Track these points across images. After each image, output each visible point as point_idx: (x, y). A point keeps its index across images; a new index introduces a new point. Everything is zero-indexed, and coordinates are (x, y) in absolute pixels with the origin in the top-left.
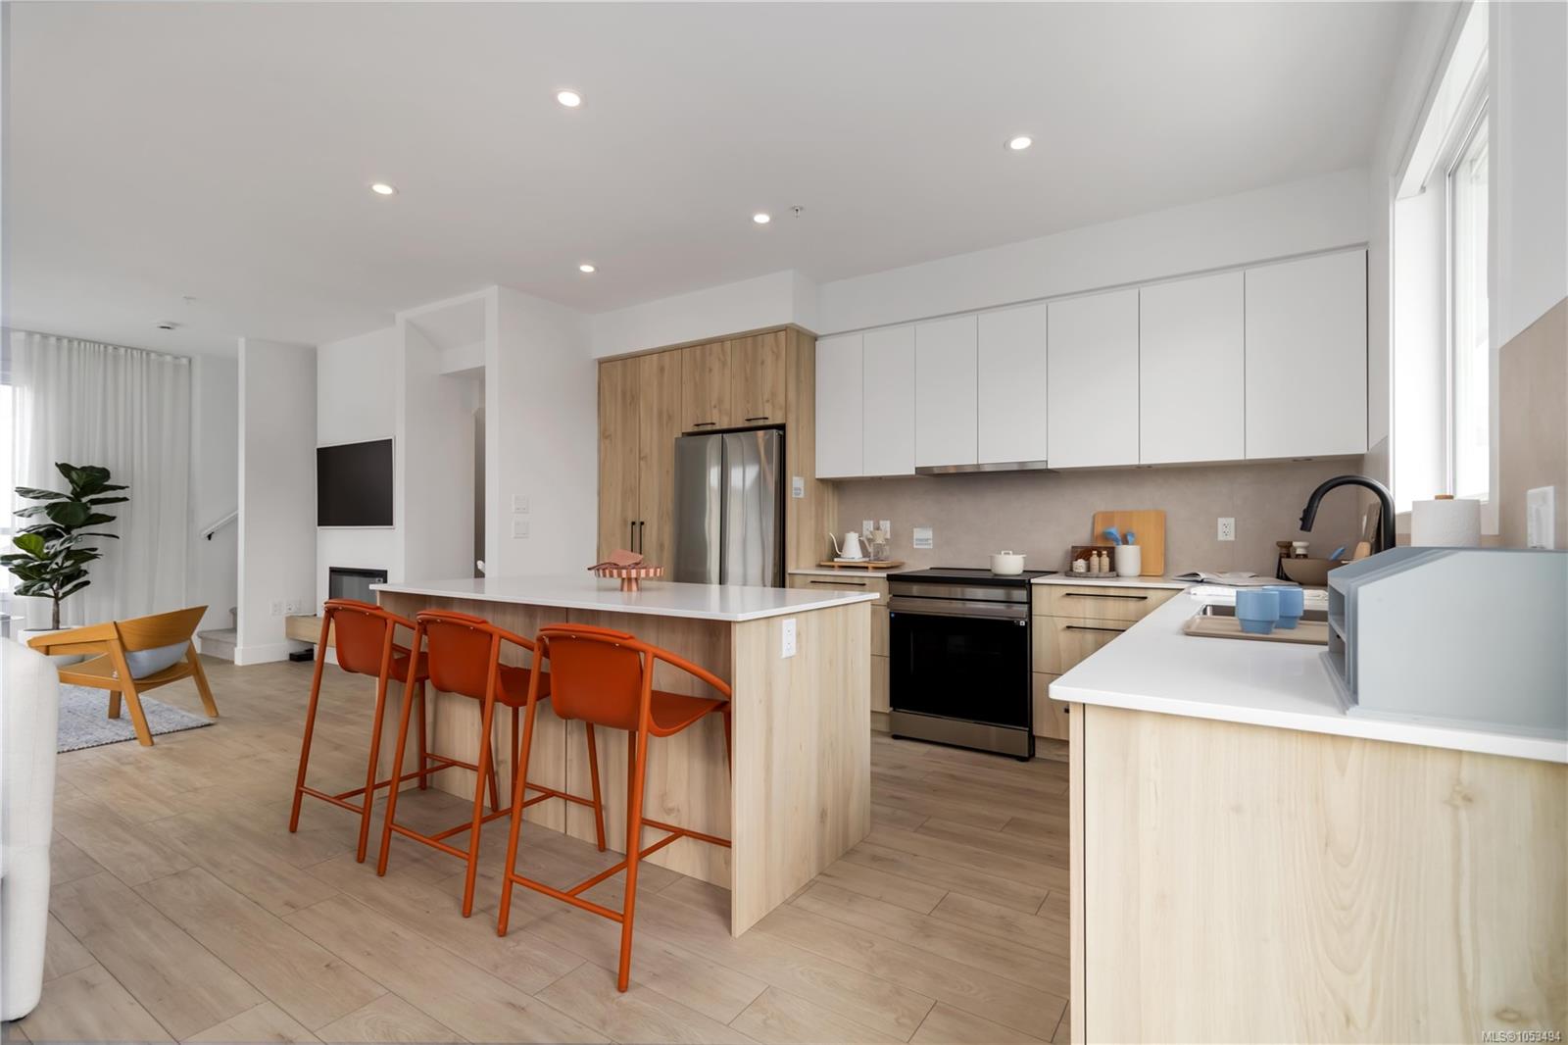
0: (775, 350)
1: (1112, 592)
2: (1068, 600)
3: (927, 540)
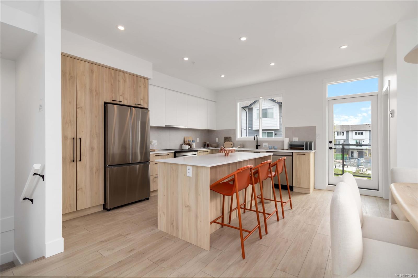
0: (144, 84)
1: (205, 151)
2: (200, 153)
3: (155, 143)
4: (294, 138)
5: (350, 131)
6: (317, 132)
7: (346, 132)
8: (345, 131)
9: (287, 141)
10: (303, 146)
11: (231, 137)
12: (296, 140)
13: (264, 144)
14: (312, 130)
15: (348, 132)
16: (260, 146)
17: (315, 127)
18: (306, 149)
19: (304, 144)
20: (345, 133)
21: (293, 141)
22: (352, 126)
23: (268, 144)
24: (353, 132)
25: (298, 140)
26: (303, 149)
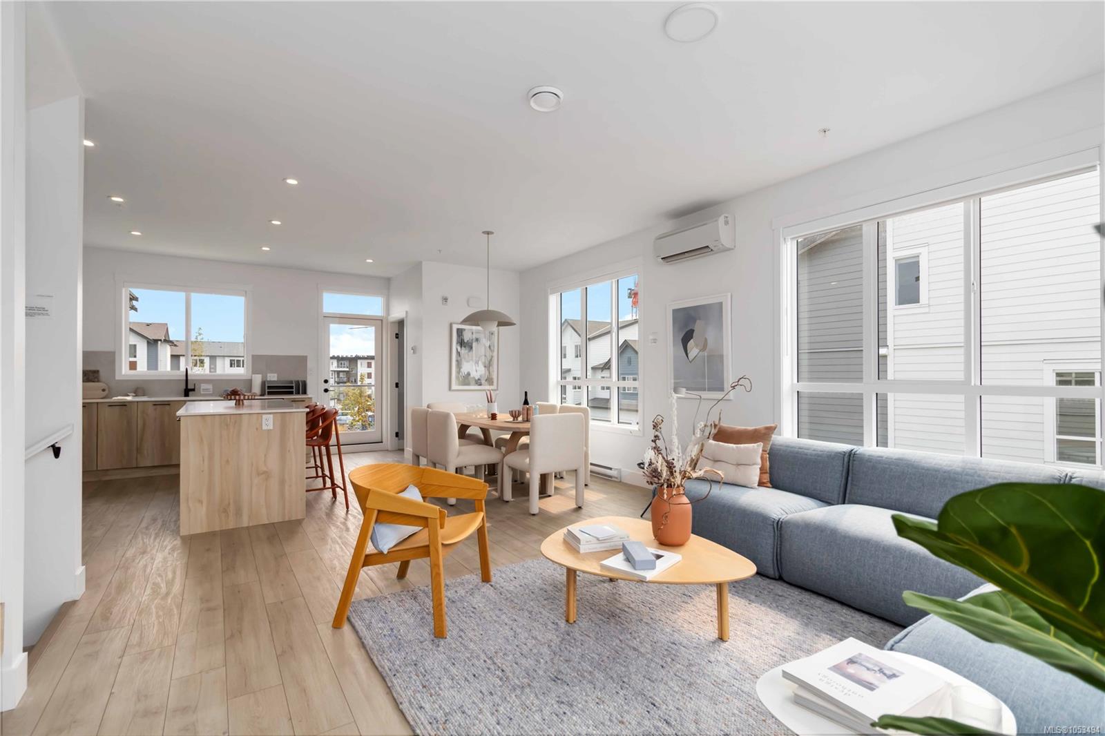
4: (269, 375)
5: (219, 356)
6: (310, 364)
7: (208, 358)
8: (207, 356)
9: (257, 380)
10: (292, 387)
11: (98, 371)
12: (273, 377)
13: (203, 386)
14: (302, 360)
15: (213, 358)
16: (193, 390)
17: (306, 357)
18: (298, 393)
19: (294, 385)
20: (207, 360)
21: (268, 379)
22: (220, 345)
23: (213, 386)
24: (226, 358)
25: (278, 377)
26: (291, 393)
